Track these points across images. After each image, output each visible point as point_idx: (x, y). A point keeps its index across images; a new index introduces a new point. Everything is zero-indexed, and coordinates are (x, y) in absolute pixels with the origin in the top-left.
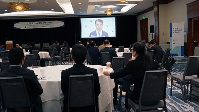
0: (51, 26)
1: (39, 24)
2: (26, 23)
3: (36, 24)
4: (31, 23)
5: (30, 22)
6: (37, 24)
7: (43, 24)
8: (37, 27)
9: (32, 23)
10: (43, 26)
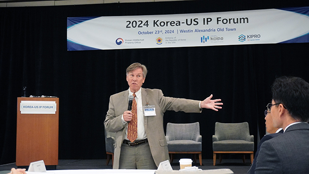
0: (242, 38)
1: (184, 26)
3: (169, 27)
5: (144, 19)
7: (206, 27)
8: (174, 41)
9: (151, 23)
10: (206, 34)
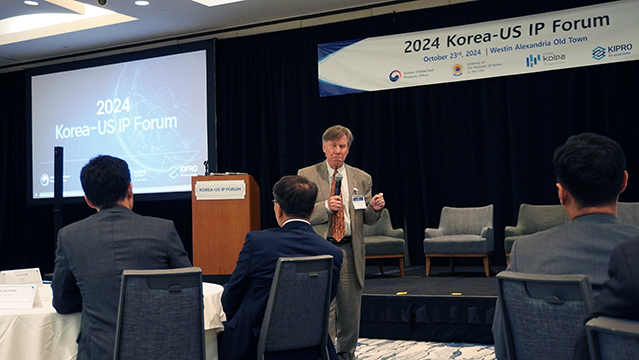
0: (599, 52)
1: (497, 42)
2: (398, 41)
3: (473, 45)
4: (437, 43)
5: (432, 34)
6: (482, 46)
7: (535, 39)
8: (482, 67)
9: (443, 42)
